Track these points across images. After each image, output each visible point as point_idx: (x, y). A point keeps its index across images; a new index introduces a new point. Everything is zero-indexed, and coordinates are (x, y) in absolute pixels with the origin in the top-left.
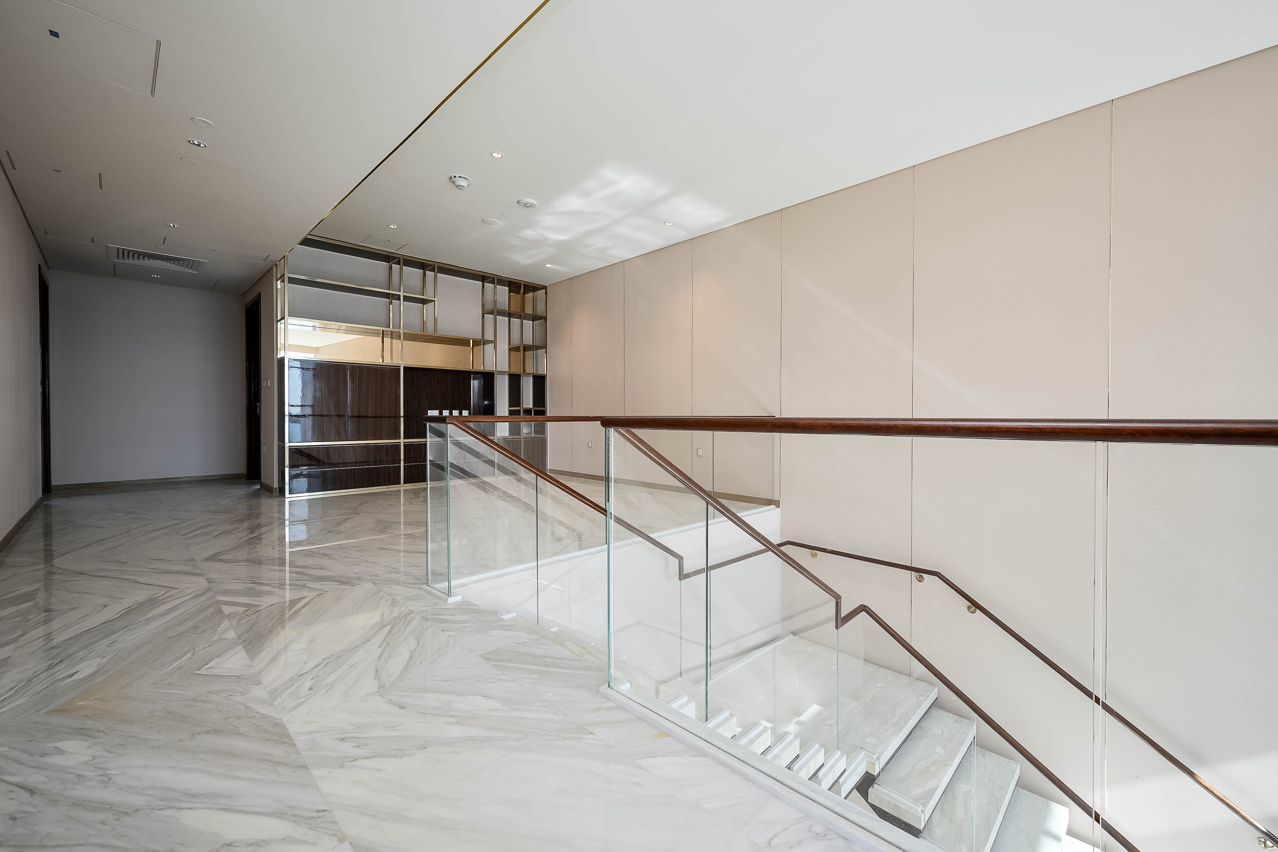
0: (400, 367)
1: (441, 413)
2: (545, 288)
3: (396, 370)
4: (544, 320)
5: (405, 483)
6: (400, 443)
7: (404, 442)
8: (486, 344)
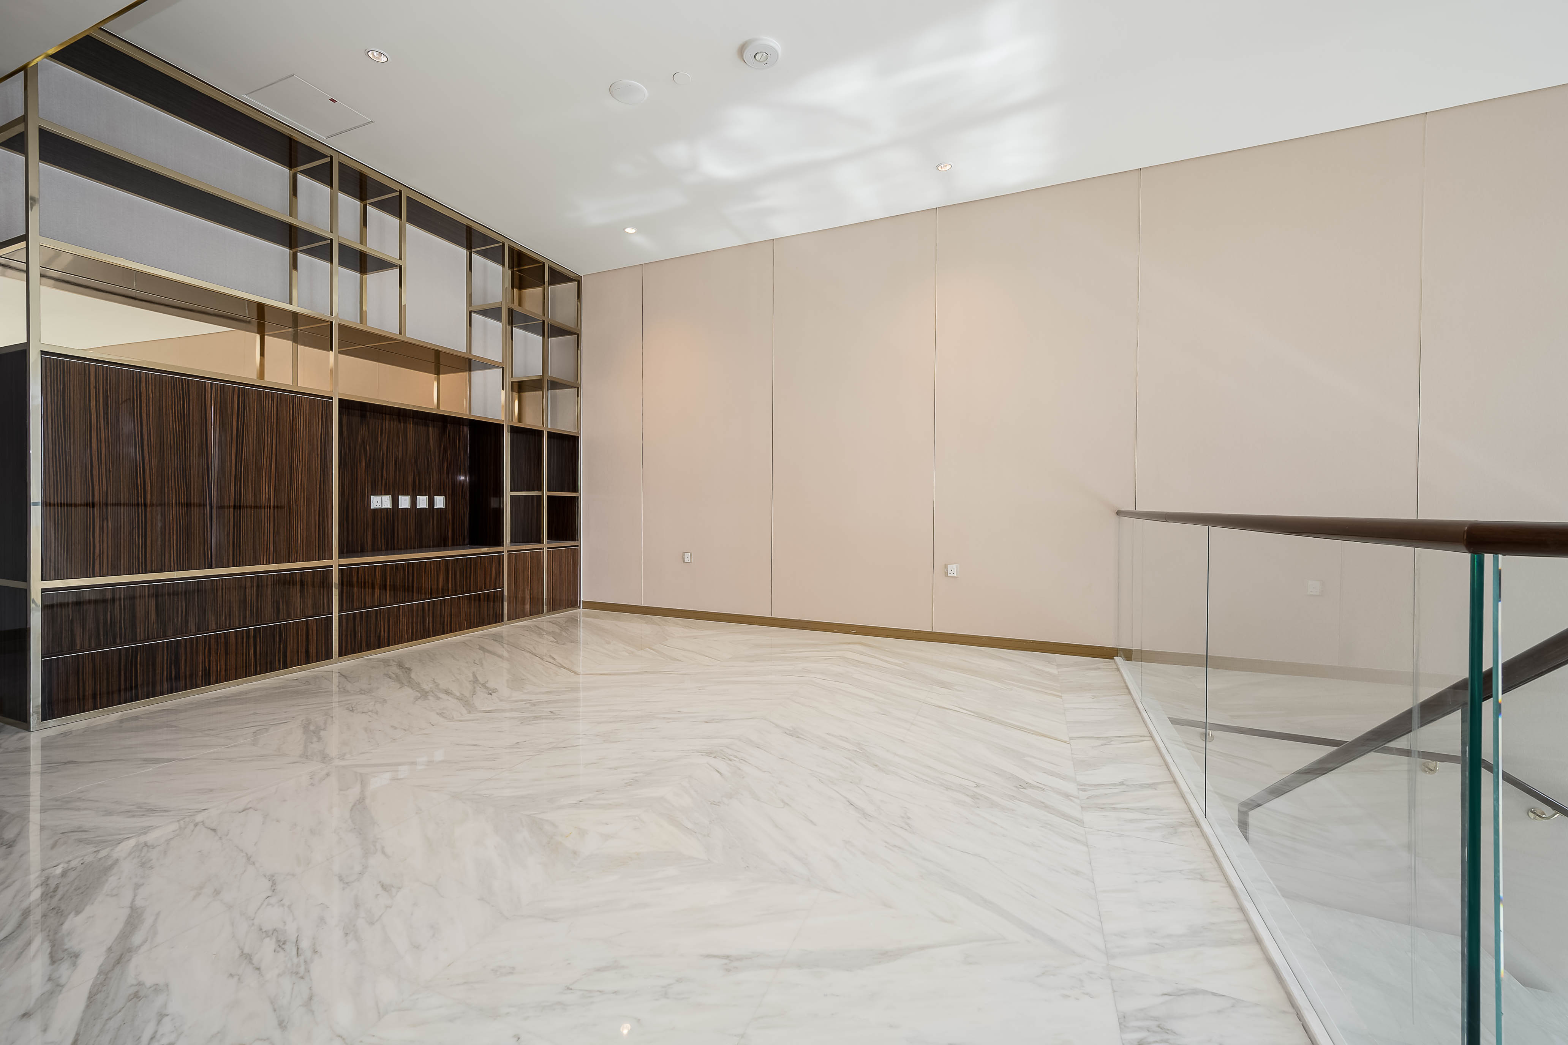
0: (331, 398)
1: (395, 502)
2: (578, 280)
3: (325, 403)
4: (573, 337)
5: (340, 655)
6: (331, 566)
7: (340, 566)
8: (473, 371)
